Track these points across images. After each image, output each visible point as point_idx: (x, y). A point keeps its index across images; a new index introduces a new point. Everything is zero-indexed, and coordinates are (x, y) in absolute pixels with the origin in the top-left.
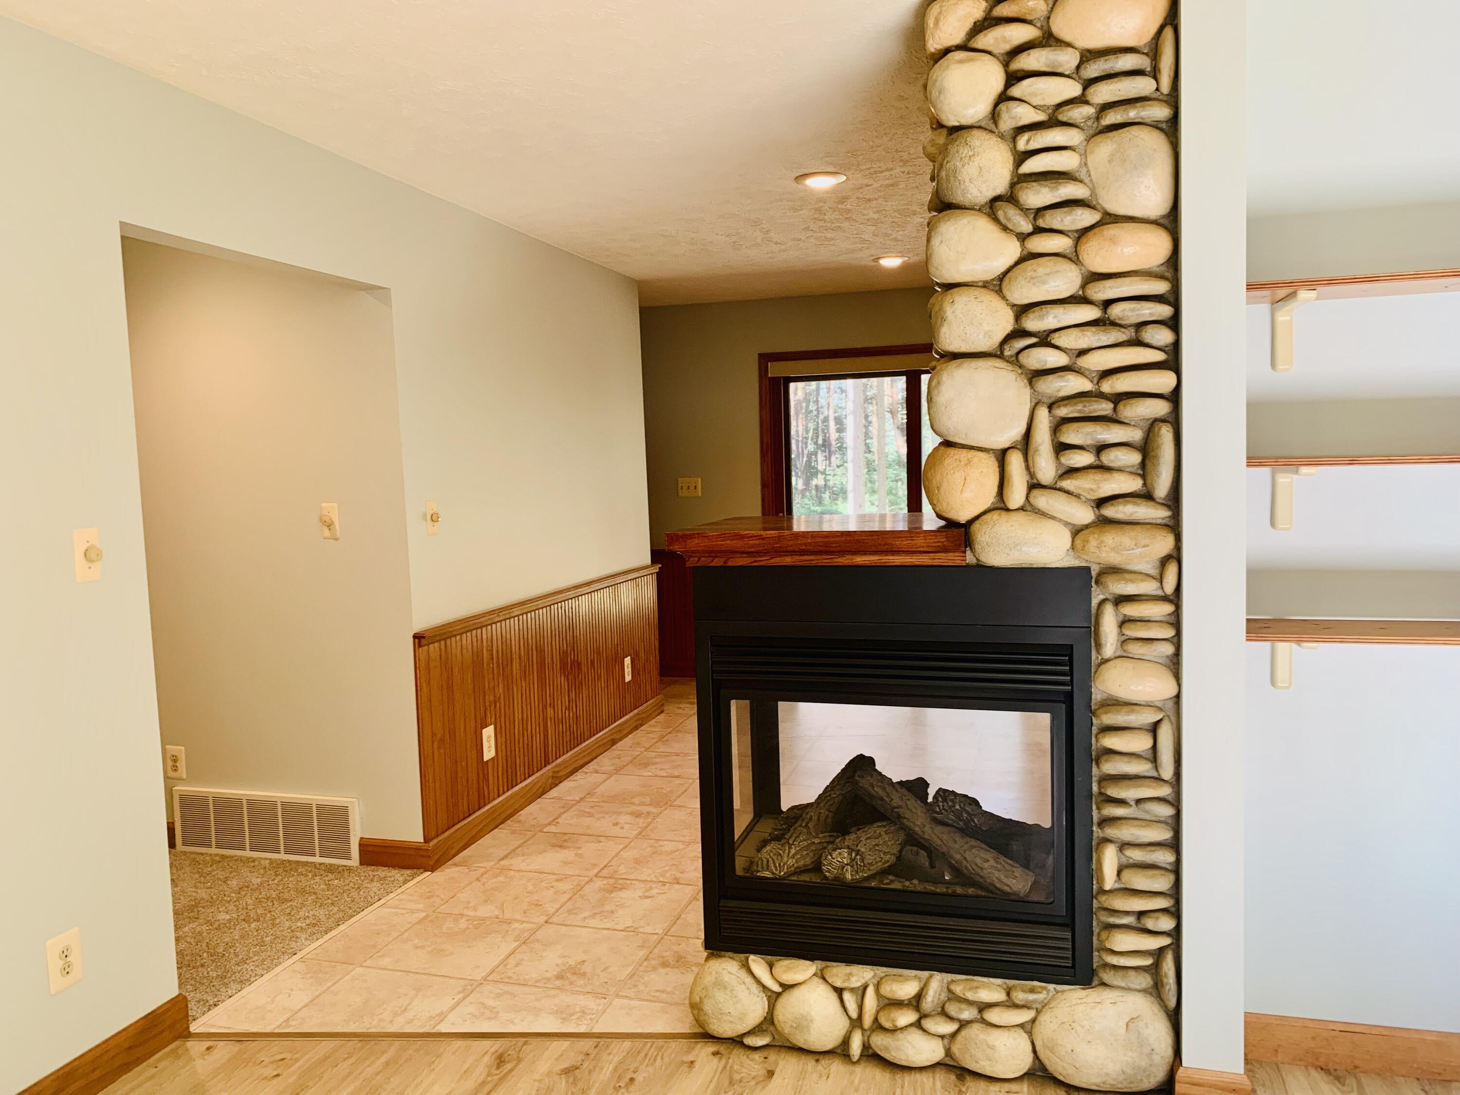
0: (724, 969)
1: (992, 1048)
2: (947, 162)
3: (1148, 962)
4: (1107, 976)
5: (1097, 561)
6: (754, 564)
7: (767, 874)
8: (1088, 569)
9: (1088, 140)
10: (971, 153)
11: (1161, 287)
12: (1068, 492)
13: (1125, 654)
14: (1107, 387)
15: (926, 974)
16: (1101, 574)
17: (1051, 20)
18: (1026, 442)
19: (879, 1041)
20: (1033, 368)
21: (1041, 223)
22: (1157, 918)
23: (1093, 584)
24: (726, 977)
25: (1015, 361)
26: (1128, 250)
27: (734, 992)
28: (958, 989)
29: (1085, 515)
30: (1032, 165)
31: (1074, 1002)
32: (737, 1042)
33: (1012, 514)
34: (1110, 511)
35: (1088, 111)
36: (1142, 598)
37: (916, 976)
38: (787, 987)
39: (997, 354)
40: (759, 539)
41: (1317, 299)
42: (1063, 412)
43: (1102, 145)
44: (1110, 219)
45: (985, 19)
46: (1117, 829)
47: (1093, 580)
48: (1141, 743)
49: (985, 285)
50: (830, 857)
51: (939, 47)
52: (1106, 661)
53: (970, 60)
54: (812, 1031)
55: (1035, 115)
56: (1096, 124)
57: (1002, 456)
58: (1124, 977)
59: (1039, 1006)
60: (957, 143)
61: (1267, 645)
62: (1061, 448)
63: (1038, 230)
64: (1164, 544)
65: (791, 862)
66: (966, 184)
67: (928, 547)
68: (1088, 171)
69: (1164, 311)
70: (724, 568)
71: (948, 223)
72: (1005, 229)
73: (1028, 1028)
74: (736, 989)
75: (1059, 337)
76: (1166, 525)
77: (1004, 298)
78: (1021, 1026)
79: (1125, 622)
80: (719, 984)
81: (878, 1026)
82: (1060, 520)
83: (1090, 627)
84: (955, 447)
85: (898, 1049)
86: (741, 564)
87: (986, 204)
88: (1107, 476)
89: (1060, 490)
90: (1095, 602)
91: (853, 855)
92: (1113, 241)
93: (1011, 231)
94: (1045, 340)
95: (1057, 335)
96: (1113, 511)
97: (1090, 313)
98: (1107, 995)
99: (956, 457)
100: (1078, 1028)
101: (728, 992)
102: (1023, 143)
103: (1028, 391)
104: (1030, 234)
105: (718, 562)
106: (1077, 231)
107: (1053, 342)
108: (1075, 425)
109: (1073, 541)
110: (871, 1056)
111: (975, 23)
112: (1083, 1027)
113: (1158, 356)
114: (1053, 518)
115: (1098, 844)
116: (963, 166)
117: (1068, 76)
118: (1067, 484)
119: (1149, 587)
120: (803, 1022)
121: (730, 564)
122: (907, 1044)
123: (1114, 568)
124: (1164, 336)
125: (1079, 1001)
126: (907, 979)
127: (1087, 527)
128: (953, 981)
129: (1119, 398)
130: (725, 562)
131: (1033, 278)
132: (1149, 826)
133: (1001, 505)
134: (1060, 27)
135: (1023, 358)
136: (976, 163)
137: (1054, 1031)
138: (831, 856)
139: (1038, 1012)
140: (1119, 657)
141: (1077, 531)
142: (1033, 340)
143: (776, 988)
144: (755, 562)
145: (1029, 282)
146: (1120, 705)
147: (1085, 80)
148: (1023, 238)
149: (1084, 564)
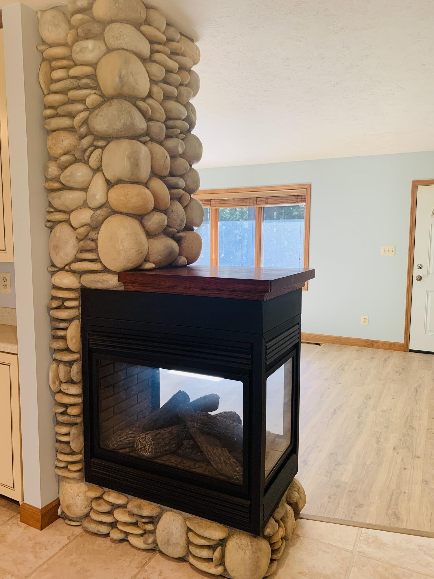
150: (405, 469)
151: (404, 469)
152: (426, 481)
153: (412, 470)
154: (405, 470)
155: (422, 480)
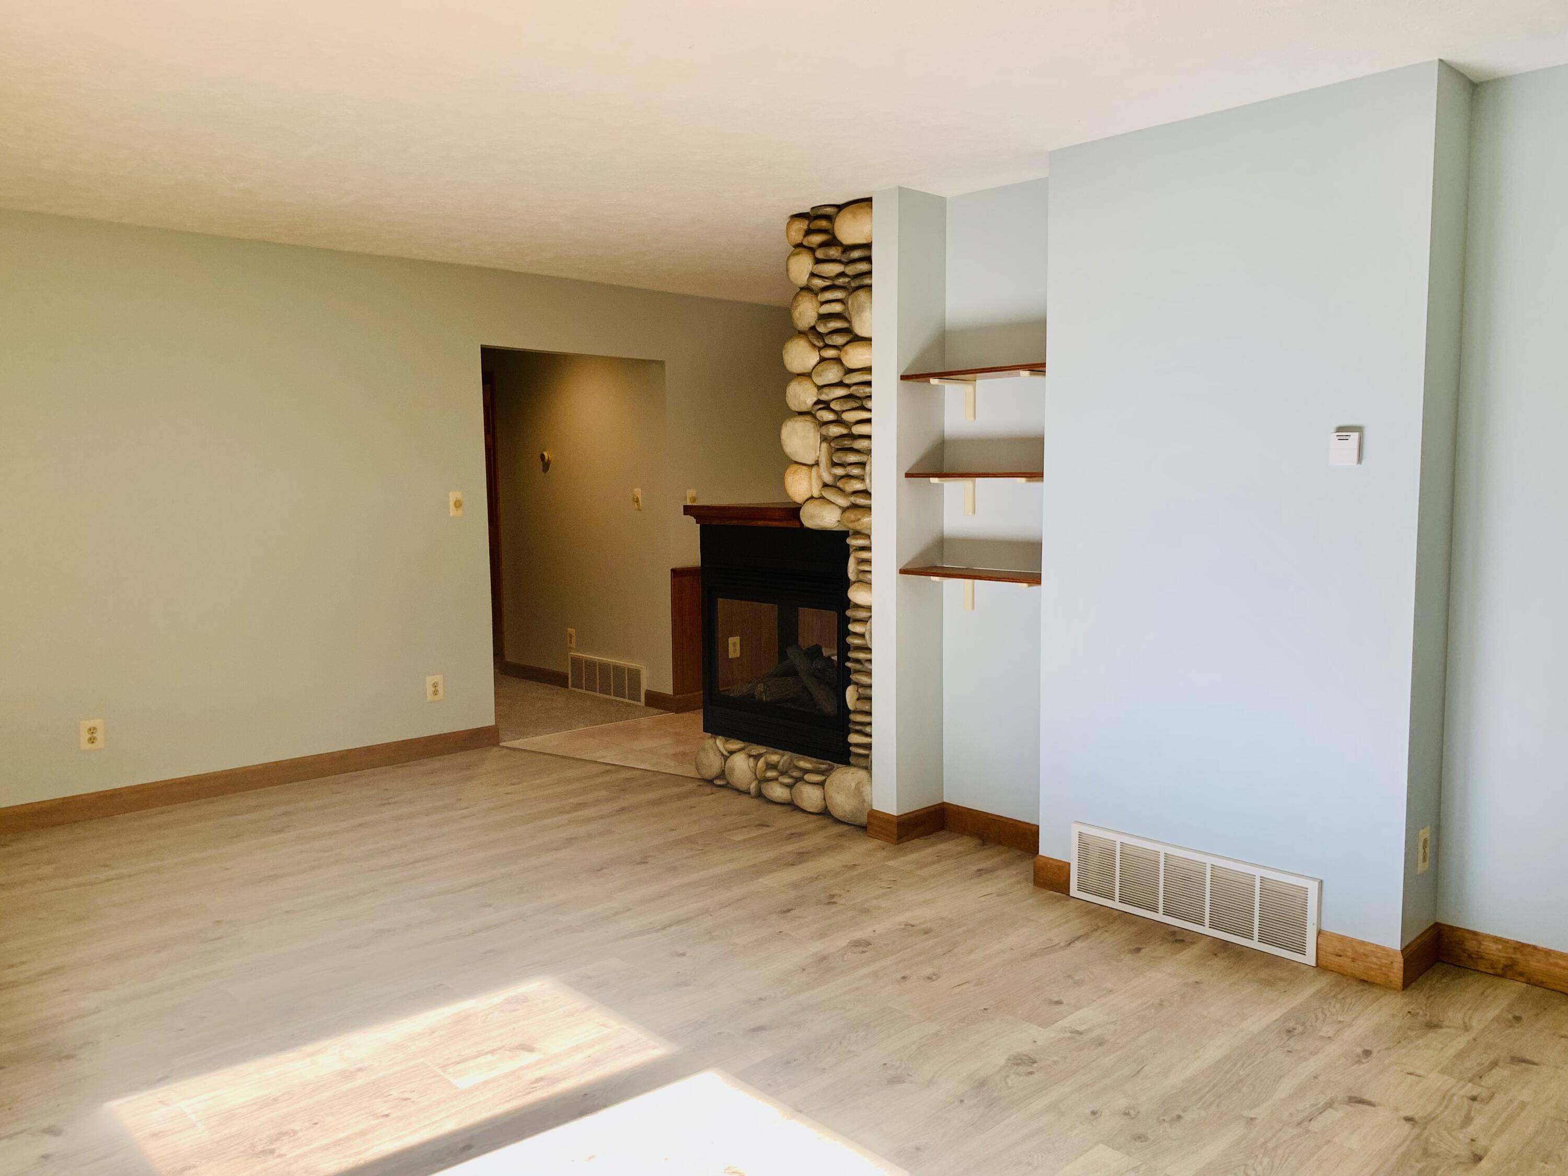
5: (852, 527)
9: (850, 294)
10: (802, 303)
12: (840, 489)
13: (859, 580)
14: (854, 431)
16: (852, 535)
18: (819, 461)
20: (823, 421)
21: (826, 342)
22: (865, 726)
24: (706, 746)
25: (816, 417)
26: (864, 356)
28: (795, 761)
29: (845, 502)
33: (817, 500)
35: (847, 280)
37: (780, 753)
38: (730, 753)
39: (810, 413)
44: (856, 339)
46: (855, 676)
49: (807, 375)
52: (853, 583)
55: (823, 283)
56: (852, 287)
57: (811, 468)
58: (858, 759)
62: (833, 464)
63: (826, 345)
66: (799, 321)
68: (849, 312)
71: (790, 341)
72: (813, 345)
73: (821, 786)
74: (709, 751)
75: (832, 404)
77: (813, 382)
80: (703, 749)
81: (764, 779)
82: (837, 505)
87: (807, 332)
89: (837, 487)
94: (827, 406)
97: (845, 391)
98: (853, 769)
101: (705, 753)
103: (818, 433)
104: (821, 348)
106: (840, 346)
109: (841, 516)
113: (869, 415)
114: (833, 503)
115: (847, 683)
116: (799, 310)
117: (838, 261)
118: (839, 484)
123: (857, 532)
126: (777, 754)
127: (848, 508)
128: (793, 757)
129: (857, 437)
131: (823, 372)
132: (862, 675)
135: (819, 416)
139: (827, 777)
141: (844, 511)
142: (823, 406)
143: (726, 753)
146: (856, 607)
147: (847, 262)
149: (847, 530)
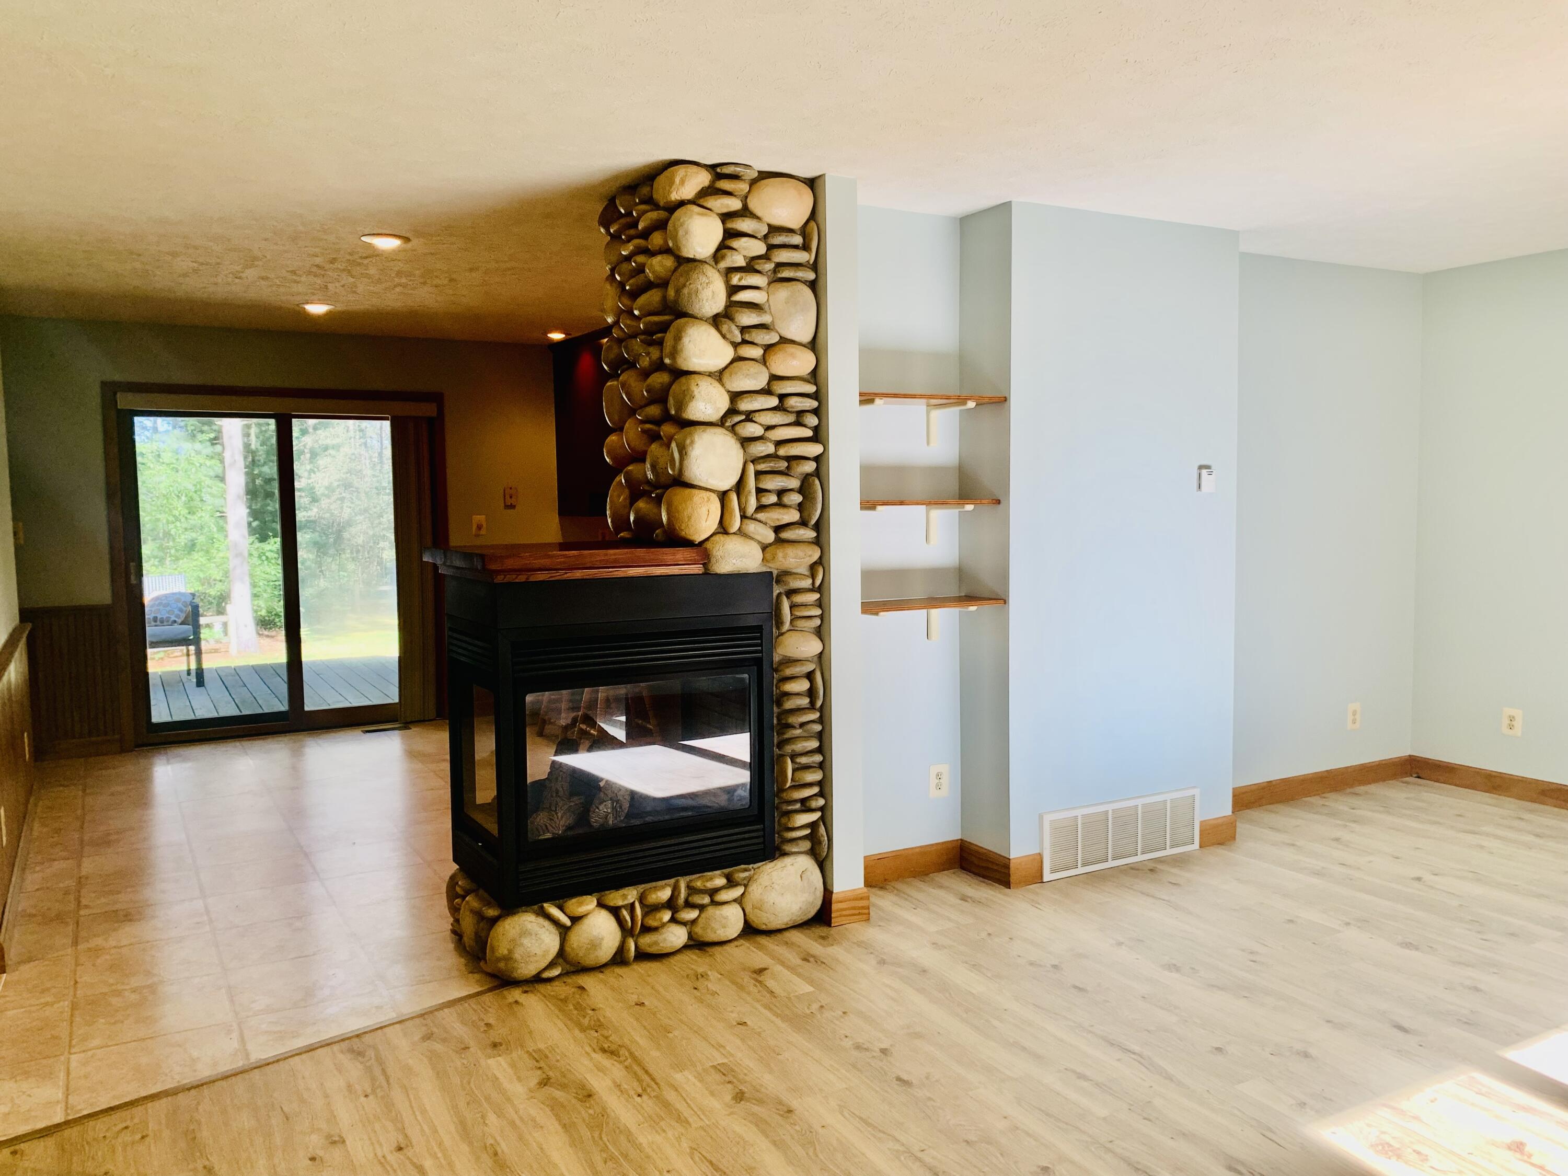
0: (524, 921)
1: (726, 918)
2: (690, 284)
3: (808, 831)
4: (788, 848)
5: (776, 567)
6: (551, 579)
7: (548, 835)
8: (771, 573)
9: (769, 284)
10: (707, 281)
11: (811, 389)
12: (760, 521)
13: (792, 628)
14: (782, 452)
15: (672, 881)
16: (778, 576)
17: (748, 199)
18: (739, 486)
19: (646, 941)
20: (744, 436)
21: (747, 337)
22: (817, 800)
23: (774, 583)
24: (529, 926)
25: (733, 429)
26: (795, 363)
27: (538, 936)
28: (699, 884)
29: (770, 537)
30: (743, 296)
31: (770, 871)
32: (538, 979)
33: (730, 535)
34: (785, 535)
35: (769, 266)
36: (801, 590)
37: (666, 884)
38: (575, 920)
39: (721, 423)
40: (565, 558)
41: (884, 404)
42: (762, 467)
43: (780, 290)
44: (784, 341)
45: (709, 187)
46: (793, 744)
47: (774, 580)
48: (804, 685)
49: (710, 375)
50: (597, 810)
51: (679, 198)
52: (782, 634)
53: (702, 215)
54: (603, 948)
55: (742, 261)
56: (773, 275)
57: (723, 496)
58: (797, 845)
59: (745, 882)
60: (697, 271)
61: (925, 611)
62: (760, 491)
63: (745, 342)
64: (816, 554)
65: (562, 823)
66: (704, 302)
67: (686, 560)
68: (769, 306)
69: (813, 404)
70: (527, 583)
71: (693, 328)
72: (724, 337)
73: (739, 901)
74: (539, 932)
75: (760, 416)
76: (813, 543)
77: (723, 385)
78: (735, 900)
79: (793, 607)
80: (525, 933)
81: (646, 929)
82: (756, 540)
83: (772, 612)
84: (695, 488)
85: (665, 940)
86: (541, 579)
87: (711, 317)
88: (785, 510)
89: (755, 519)
90: (775, 594)
91: (615, 804)
92: (793, 356)
93: (728, 339)
94: (749, 417)
95: (757, 414)
96: (786, 535)
97: (774, 402)
98: (787, 861)
99: (700, 496)
100: (776, 886)
101: (533, 937)
102: (735, 280)
103: (742, 451)
104: (739, 344)
105: (522, 578)
106: (765, 345)
107: (754, 419)
108: (769, 476)
109: (763, 555)
110: (643, 956)
111: (703, 188)
112: (779, 885)
113: (809, 433)
114: (752, 539)
115: (777, 759)
116: (703, 289)
117: (759, 239)
118: (760, 516)
119: (807, 583)
120: (594, 945)
121: (532, 579)
122: (670, 935)
123: (786, 572)
124: (813, 421)
125: (772, 870)
126: (663, 887)
127: (770, 545)
128: (691, 881)
129: (790, 459)
130: (527, 579)
131: (748, 375)
132: (808, 740)
133: (723, 529)
134: (753, 205)
135: (739, 429)
136: (711, 289)
137: (761, 894)
138: (598, 808)
139: (746, 886)
140: (791, 630)
141: (764, 548)
142: (743, 417)
143: (568, 922)
144: (551, 577)
145: (746, 377)
146: (791, 662)
147: (769, 244)
148: (735, 345)
149: (769, 570)
150: (400, 1149)
151: (402, 1146)
152: (334, 1142)
153: (380, 1154)
154: (395, 1145)
155: (344, 1142)
